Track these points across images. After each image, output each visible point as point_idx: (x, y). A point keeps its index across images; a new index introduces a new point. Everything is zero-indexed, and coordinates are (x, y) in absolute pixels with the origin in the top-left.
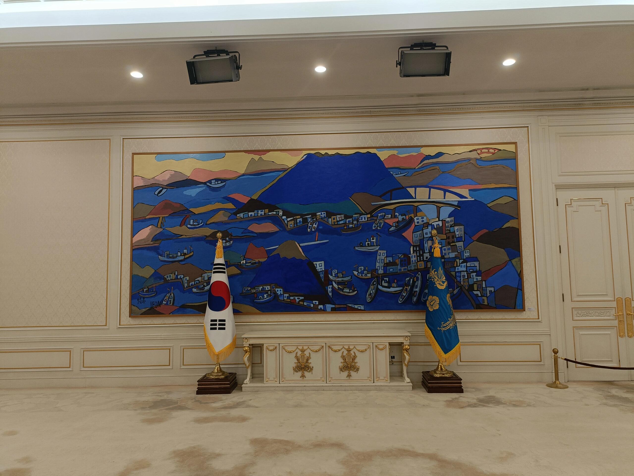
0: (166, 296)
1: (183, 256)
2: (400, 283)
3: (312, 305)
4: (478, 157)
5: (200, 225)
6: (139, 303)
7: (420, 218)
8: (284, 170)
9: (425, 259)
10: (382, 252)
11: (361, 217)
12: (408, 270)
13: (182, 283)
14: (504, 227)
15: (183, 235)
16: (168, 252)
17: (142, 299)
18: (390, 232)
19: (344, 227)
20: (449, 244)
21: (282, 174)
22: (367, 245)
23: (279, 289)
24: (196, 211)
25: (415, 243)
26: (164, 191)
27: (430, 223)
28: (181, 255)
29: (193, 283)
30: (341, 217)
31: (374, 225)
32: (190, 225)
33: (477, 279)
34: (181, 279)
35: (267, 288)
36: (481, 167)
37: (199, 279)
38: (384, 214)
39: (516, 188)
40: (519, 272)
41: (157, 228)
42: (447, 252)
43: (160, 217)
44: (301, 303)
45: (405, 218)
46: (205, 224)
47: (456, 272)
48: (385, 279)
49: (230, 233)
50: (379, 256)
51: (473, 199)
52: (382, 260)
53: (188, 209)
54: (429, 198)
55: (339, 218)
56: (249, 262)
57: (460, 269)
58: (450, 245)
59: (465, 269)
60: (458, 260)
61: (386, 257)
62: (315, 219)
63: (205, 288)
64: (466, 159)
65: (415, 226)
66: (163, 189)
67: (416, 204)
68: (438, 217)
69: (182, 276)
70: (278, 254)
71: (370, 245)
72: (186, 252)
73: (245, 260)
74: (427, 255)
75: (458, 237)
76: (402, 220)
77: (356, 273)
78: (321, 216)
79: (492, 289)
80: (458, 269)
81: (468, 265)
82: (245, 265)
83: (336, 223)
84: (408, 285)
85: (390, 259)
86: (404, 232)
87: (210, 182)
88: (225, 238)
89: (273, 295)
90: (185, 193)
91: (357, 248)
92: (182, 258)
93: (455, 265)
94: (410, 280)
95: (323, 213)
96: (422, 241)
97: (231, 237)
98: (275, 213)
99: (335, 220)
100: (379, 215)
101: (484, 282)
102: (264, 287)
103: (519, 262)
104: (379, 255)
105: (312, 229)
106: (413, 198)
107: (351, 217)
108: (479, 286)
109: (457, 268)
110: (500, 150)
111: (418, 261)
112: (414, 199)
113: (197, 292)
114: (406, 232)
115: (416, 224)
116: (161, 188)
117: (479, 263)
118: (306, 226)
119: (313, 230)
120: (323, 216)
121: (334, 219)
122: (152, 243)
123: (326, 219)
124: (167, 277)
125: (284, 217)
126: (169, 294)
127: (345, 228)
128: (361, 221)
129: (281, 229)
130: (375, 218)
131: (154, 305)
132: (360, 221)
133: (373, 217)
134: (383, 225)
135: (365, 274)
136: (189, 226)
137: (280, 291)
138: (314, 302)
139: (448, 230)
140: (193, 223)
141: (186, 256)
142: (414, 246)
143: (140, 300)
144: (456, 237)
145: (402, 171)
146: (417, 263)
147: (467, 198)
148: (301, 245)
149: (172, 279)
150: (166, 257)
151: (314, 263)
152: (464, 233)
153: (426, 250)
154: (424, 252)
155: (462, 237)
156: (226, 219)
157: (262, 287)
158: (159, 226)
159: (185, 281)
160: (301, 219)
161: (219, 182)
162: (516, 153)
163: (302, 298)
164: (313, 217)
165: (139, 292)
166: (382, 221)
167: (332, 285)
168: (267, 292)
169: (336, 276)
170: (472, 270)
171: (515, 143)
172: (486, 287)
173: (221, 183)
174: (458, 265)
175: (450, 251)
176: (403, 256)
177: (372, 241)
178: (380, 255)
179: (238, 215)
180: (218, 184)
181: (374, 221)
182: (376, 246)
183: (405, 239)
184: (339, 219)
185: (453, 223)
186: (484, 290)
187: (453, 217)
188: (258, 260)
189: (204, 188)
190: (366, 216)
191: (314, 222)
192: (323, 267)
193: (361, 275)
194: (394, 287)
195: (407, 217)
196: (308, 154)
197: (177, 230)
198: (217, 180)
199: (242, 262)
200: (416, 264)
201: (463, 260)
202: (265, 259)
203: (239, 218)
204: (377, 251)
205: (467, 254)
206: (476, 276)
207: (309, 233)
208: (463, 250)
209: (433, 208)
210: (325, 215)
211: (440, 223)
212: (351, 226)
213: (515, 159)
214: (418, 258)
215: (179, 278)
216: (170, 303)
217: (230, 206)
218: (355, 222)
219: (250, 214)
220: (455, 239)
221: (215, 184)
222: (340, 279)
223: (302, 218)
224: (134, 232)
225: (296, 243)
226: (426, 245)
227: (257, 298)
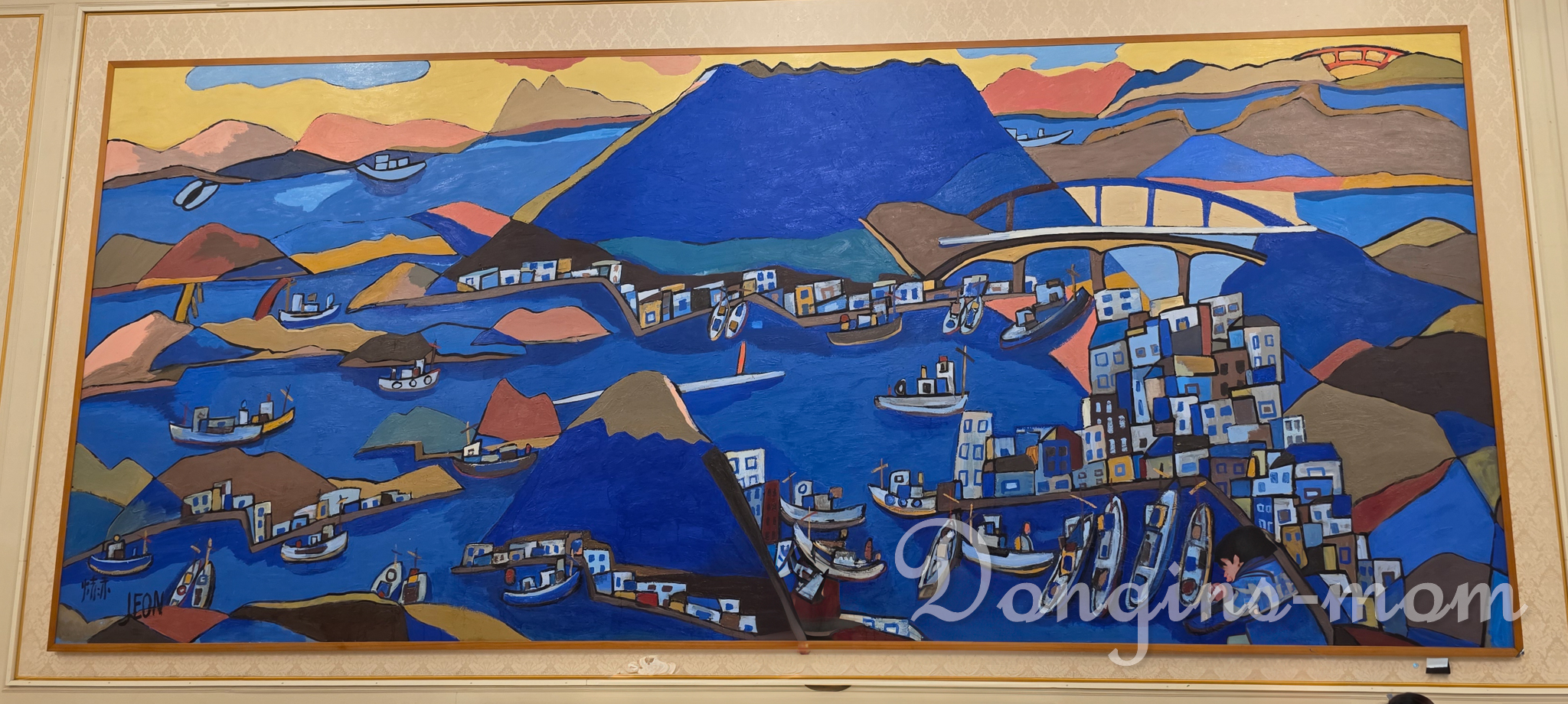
0: (183, 572)
1: (257, 424)
2: (1044, 536)
3: (716, 617)
4: (1327, 77)
5: (325, 314)
6: (88, 597)
7: (1116, 294)
8: (631, 122)
9: (1136, 448)
10: (976, 416)
11: (902, 287)
12: (1074, 489)
13: (245, 526)
14: (1431, 331)
15: (263, 350)
16: (205, 411)
17: (98, 582)
18: (1006, 345)
19: (841, 323)
20: (1226, 391)
21: (626, 138)
22: (921, 392)
23: (597, 553)
24: (315, 262)
25: (1099, 386)
26: (208, 191)
27: (1154, 313)
28: (250, 423)
29: (286, 525)
30: (831, 289)
31: (948, 318)
32: (290, 312)
33: (1334, 527)
34: (245, 509)
35: (555, 546)
36: (1337, 112)
37: (310, 510)
38: (984, 278)
39: (1470, 191)
40: (1493, 504)
41: (173, 324)
42: (1218, 421)
43: (185, 285)
44: (676, 606)
45: (1060, 295)
46: (342, 312)
47: (1255, 501)
48: (988, 519)
49: (432, 343)
50: (965, 431)
51: (1312, 229)
52: (975, 446)
53: (286, 256)
54: (1149, 223)
55: (823, 291)
56: (492, 448)
57: (1271, 488)
58: (1230, 396)
59: (1288, 489)
60: (1260, 454)
61: (993, 436)
62: (737, 295)
63: (329, 544)
64: (1281, 85)
65: (1099, 323)
66: (204, 185)
67: (1101, 245)
68: (1185, 293)
69: (248, 500)
70: (600, 423)
71: (933, 391)
72: (270, 412)
73: (480, 441)
74: (1143, 433)
75: (1261, 367)
76: (1052, 302)
77: (879, 494)
78: (759, 283)
79: (1395, 567)
80: (1262, 487)
81: (1299, 474)
82: (477, 459)
83: (812, 311)
84: (1072, 544)
85: (1008, 444)
86: (1058, 345)
87: (370, 160)
88: (412, 362)
89: (572, 576)
90: (279, 198)
91: (884, 403)
92: (253, 432)
93: (1251, 474)
94: (1079, 526)
95: (765, 273)
96: (1124, 380)
97: (433, 358)
98: (594, 272)
99: (810, 301)
100: (967, 281)
101: (1361, 541)
102: (544, 543)
103: (1494, 466)
104: (967, 429)
105: (724, 332)
106: (1087, 222)
107: (866, 288)
108: (1345, 554)
109: (1256, 482)
110: (1407, 53)
111: (1110, 456)
112: (1094, 225)
113: (298, 562)
114: (1065, 346)
115: (1102, 317)
116: (199, 184)
117: (1341, 467)
118: (706, 318)
119: (729, 334)
120: (766, 283)
121: (805, 294)
122: (151, 376)
123: (775, 297)
124: (196, 502)
125: (627, 288)
126: (197, 566)
127: (845, 326)
128: (902, 302)
129: (616, 330)
130: (953, 294)
131: (139, 608)
132: (897, 302)
133: (944, 288)
134: (981, 320)
135: (915, 500)
136: (285, 317)
137: (602, 558)
138: (723, 602)
139: (1219, 340)
140: (303, 308)
141: (268, 427)
142: (1094, 399)
143: (90, 587)
144: (1251, 368)
145: (1050, 128)
146: (1106, 460)
147: (1290, 225)
148: (686, 387)
149: (212, 511)
150: (196, 429)
151: (730, 455)
152: (1283, 351)
153: (1141, 413)
154: (1132, 422)
155: (1274, 365)
156: (421, 292)
157: (534, 545)
158: (181, 315)
159: (257, 519)
160: (687, 296)
161: (403, 162)
162: (1464, 65)
163: (679, 587)
164: (731, 289)
165: (89, 558)
166: (975, 305)
167: (793, 538)
168: (551, 565)
169: (809, 505)
170: (1315, 494)
171: (1461, 30)
172: (1371, 559)
173: (409, 165)
174: (1262, 472)
175: (1232, 419)
176: (1053, 436)
177: (940, 375)
178: (970, 430)
179: (462, 279)
180: (398, 167)
181: (947, 303)
182: (956, 394)
183: (1061, 373)
184: (824, 295)
185: (1239, 313)
186: (1364, 569)
187: (1240, 294)
188: (527, 441)
189: (349, 183)
190: (919, 285)
191: (732, 304)
192: (760, 472)
193: (900, 503)
194: (1021, 552)
195: (1069, 289)
196: (722, 68)
197: (243, 331)
198: (394, 154)
199: (466, 450)
200: (1102, 466)
201: (1278, 454)
202: (552, 441)
203: (465, 289)
204: (957, 417)
205: (1293, 434)
206: (1335, 513)
207: (711, 346)
208: (1279, 415)
209: (1164, 258)
210: (774, 280)
211: (1192, 315)
212: (863, 320)
213: (1463, 86)
214: (1112, 441)
215: (236, 505)
216: (197, 602)
217: (436, 245)
218: (880, 308)
219: (505, 274)
220: (1249, 374)
221: (388, 169)
222: (822, 518)
223: (692, 291)
224: (93, 336)
225: (667, 381)
226: (1138, 396)
227: (515, 585)
